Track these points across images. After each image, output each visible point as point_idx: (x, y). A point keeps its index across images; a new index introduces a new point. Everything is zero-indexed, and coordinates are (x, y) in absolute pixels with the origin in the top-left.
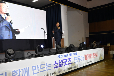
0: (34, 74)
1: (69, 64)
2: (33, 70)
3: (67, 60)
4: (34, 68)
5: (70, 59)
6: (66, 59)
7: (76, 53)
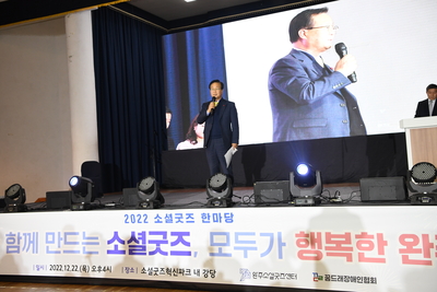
0: (48, 252)
1: (173, 253)
2: (47, 242)
3: (165, 237)
4: (50, 238)
5: (188, 234)
6: (164, 234)
7: (222, 215)
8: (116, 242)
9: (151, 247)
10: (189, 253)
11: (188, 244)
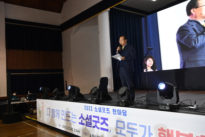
0: (62, 119)
1: (102, 129)
2: (62, 114)
3: (98, 120)
5: (107, 119)
6: (98, 117)
7: (122, 111)
8: (82, 119)
9: (93, 124)
10: (107, 130)
11: (107, 125)
